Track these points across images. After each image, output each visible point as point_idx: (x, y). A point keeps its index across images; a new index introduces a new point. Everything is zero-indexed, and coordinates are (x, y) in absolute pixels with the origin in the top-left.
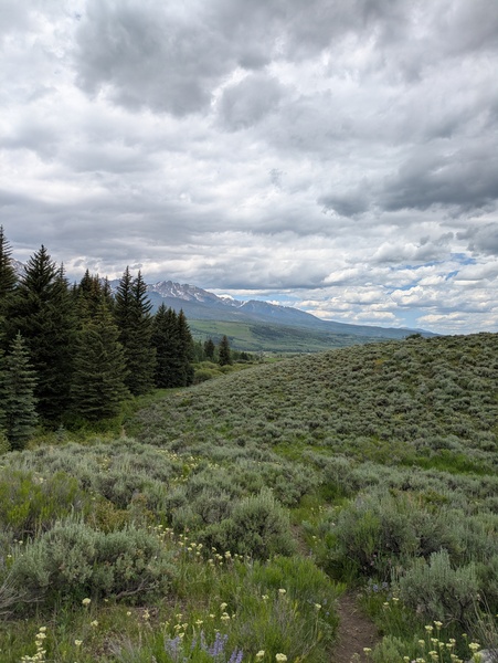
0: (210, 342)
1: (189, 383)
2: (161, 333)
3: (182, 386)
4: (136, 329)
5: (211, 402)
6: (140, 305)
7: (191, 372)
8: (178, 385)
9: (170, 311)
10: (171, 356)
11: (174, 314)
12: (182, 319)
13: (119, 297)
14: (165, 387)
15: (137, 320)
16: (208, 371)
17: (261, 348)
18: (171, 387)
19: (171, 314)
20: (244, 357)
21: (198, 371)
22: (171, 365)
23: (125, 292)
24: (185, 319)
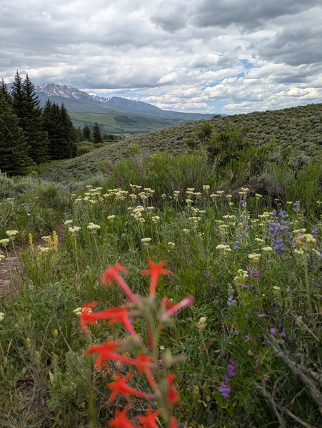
0: (87, 128)
1: (74, 155)
2: (50, 122)
3: (69, 158)
4: (31, 118)
5: (89, 164)
6: (31, 100)
7: (75, 148)
8: (67, 157)
9: (54, 105)
10: (59, 138)
11: (58, 107)
12: (64, 111)
13: (14, 94)
14: (57, 159)
15: (30, 111)
16: (86, 147)
17: (123, 131)
18: (62, 159)
19: (55, 107)
20: (111, 137)
21: (79, 148)
22: (60, 144)
23: (18, 91)
24: (65, 110)
